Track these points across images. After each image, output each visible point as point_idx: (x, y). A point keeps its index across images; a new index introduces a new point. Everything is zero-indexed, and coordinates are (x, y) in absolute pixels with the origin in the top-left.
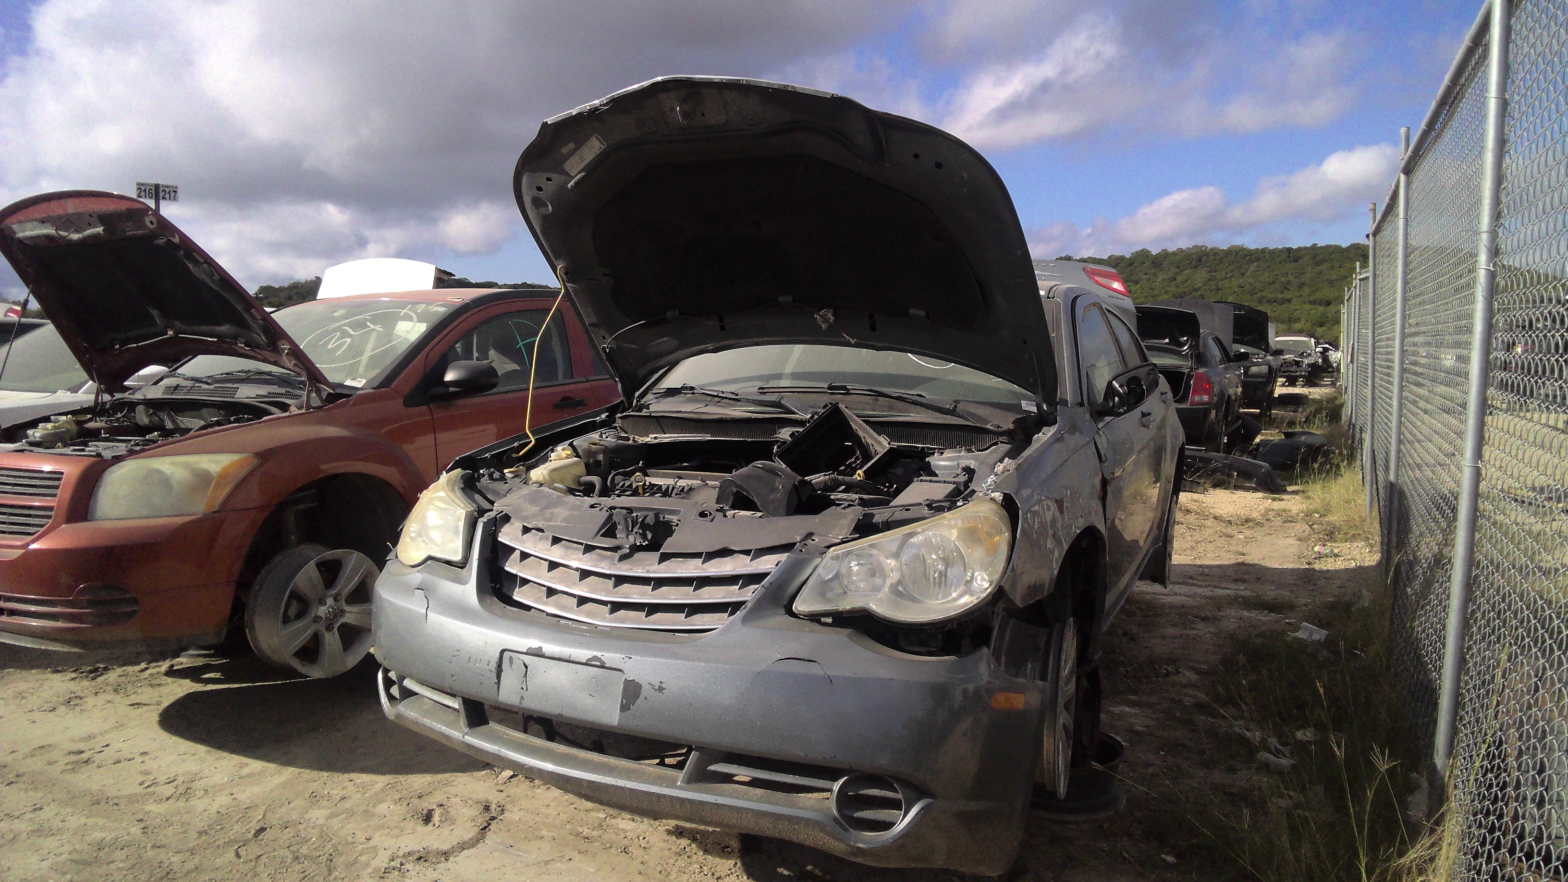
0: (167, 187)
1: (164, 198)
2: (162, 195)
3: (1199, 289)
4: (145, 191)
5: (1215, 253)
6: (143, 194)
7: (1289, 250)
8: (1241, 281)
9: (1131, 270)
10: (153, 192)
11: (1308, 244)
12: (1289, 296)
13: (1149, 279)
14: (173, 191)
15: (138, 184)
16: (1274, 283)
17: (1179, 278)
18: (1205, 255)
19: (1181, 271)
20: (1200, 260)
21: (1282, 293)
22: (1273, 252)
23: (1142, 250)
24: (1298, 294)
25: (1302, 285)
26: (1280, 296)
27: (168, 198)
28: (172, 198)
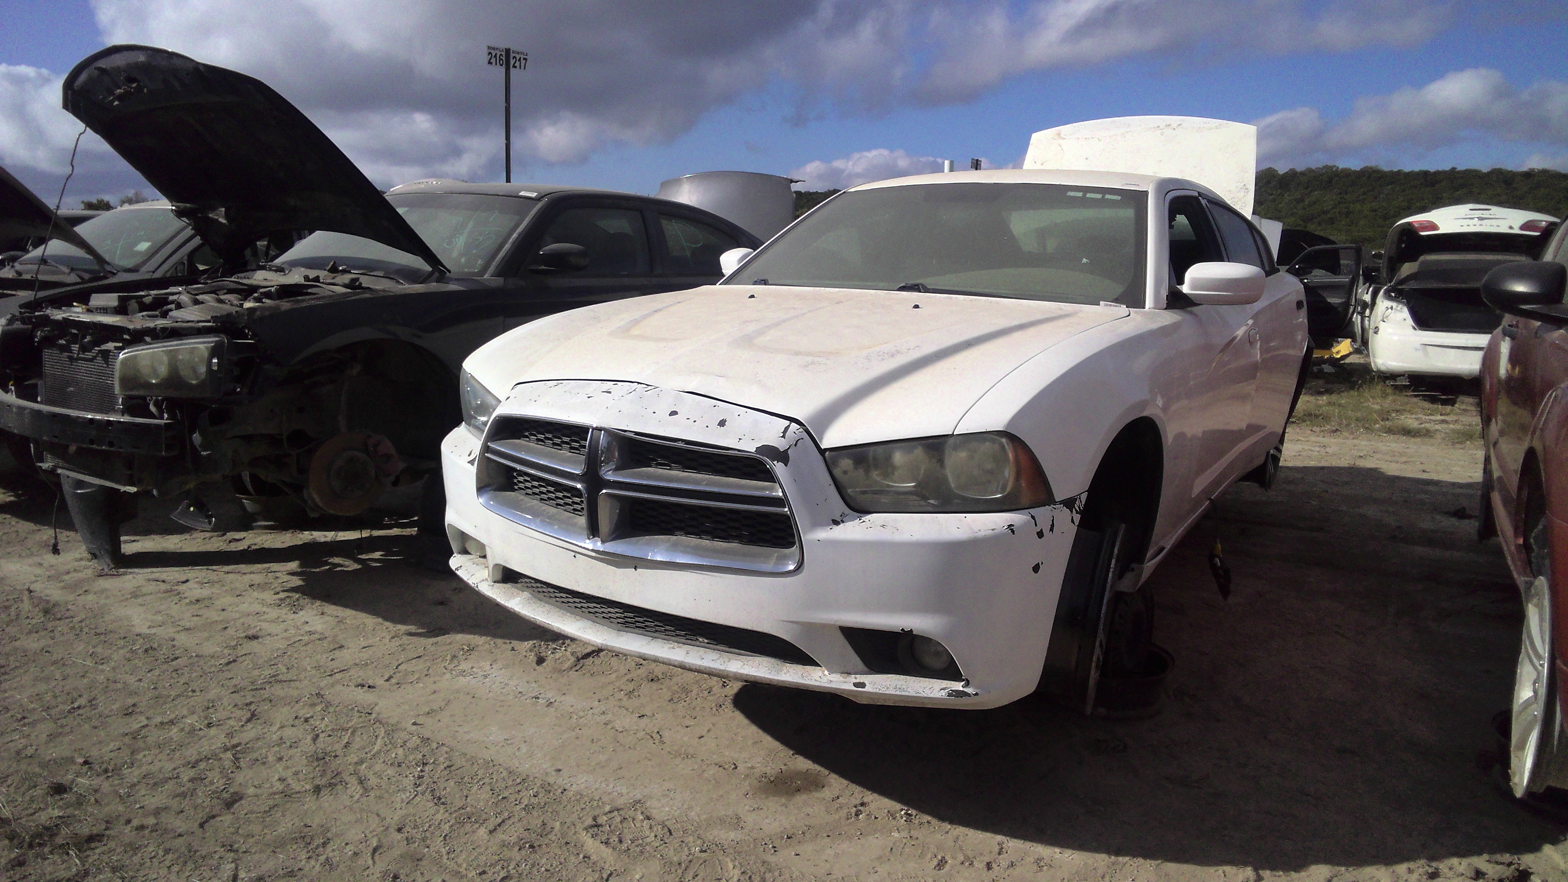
0: (518, 53)
1: (514, 67)
2: (512, 62)
3: (1328, 212)
4: (496, 56)
5: (1347, 174)
6: (493, 60)
10: (504, 58)
11: (1447, 168)
13: (1274, 200)
14: (525, 59)
15: (489, 47)
16: (1409, 207)
18: (1336, 176)
19: (1311, 191)
20: (1330, 181)
22: (1408, 175)
23: (1269, 169)
27: (518, 67)
28: (523, 67)
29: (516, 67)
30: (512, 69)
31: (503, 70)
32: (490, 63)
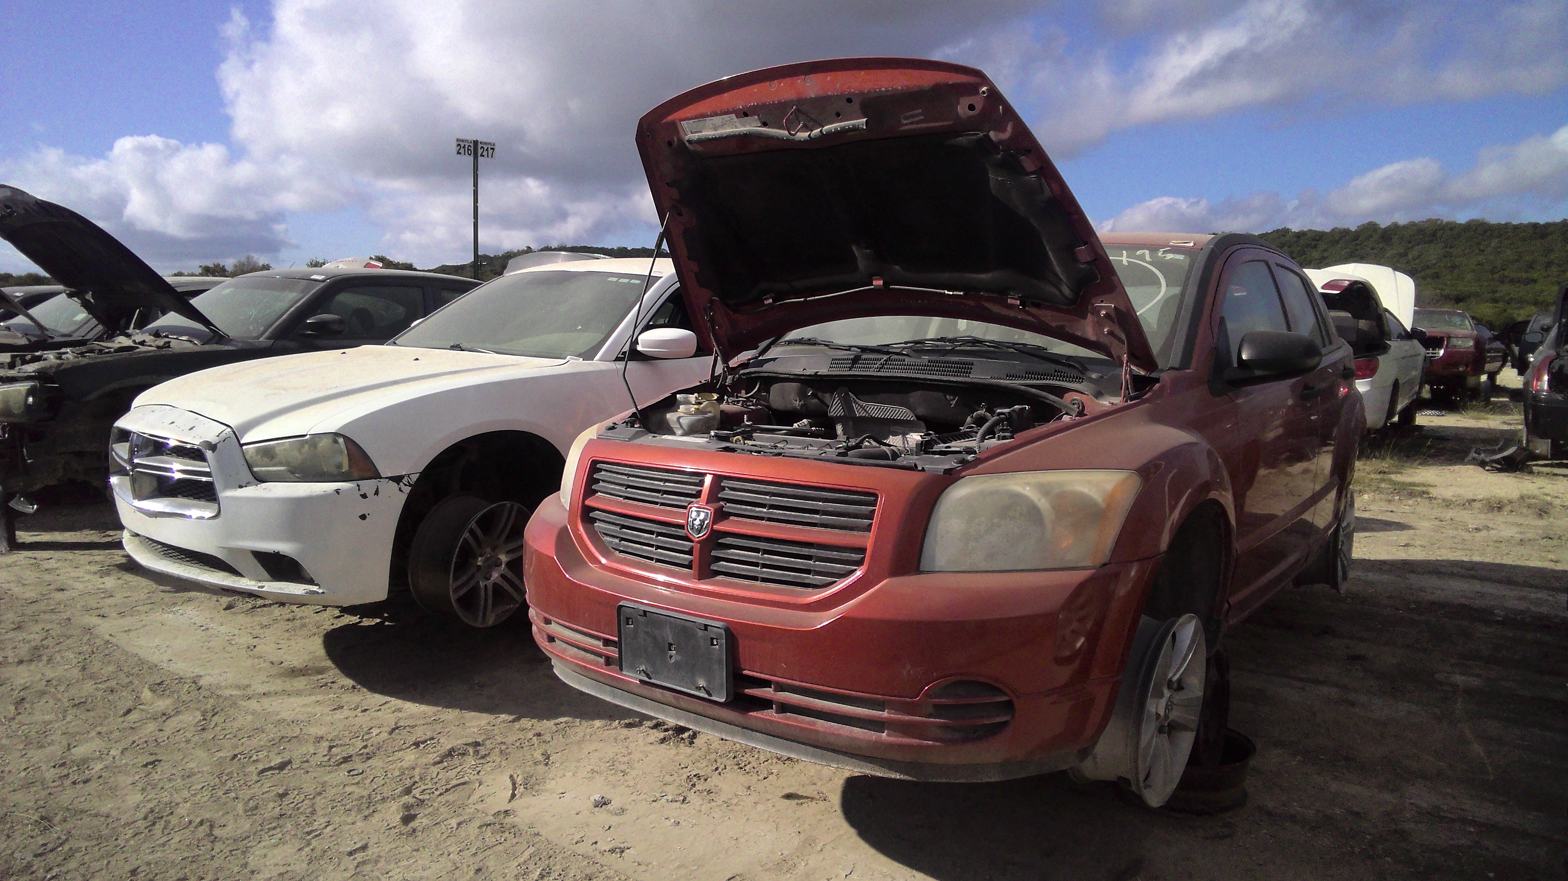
0: (486, 144)
1: (482, 155)
2: (480, 151)
3: (1433, 267)
4: (464, 147)
5: (1452, 227)
6: (462, 151)
7: (1535, 226)
8: (1480, 258)
9: (1357, 244)
10: (472, 149)
12: (1535, 276)
14: (492, 149)
15: (457, 140)
16: (1517, 261)
17: (1410, 257)
18: (1440, 229)
19: (1413, 247)
20: (1434, 235)
21: (1526, 272)
22: (1516, 228)
23: (1370, 223)
24: (1545, 274)
25: (1549, 265)
26: (1524, 275)
27: (486, 156)
28: (490, 156)
29: (483, 156)
30: (480, 159)
31: (472, 158)
32: (459, 153)
